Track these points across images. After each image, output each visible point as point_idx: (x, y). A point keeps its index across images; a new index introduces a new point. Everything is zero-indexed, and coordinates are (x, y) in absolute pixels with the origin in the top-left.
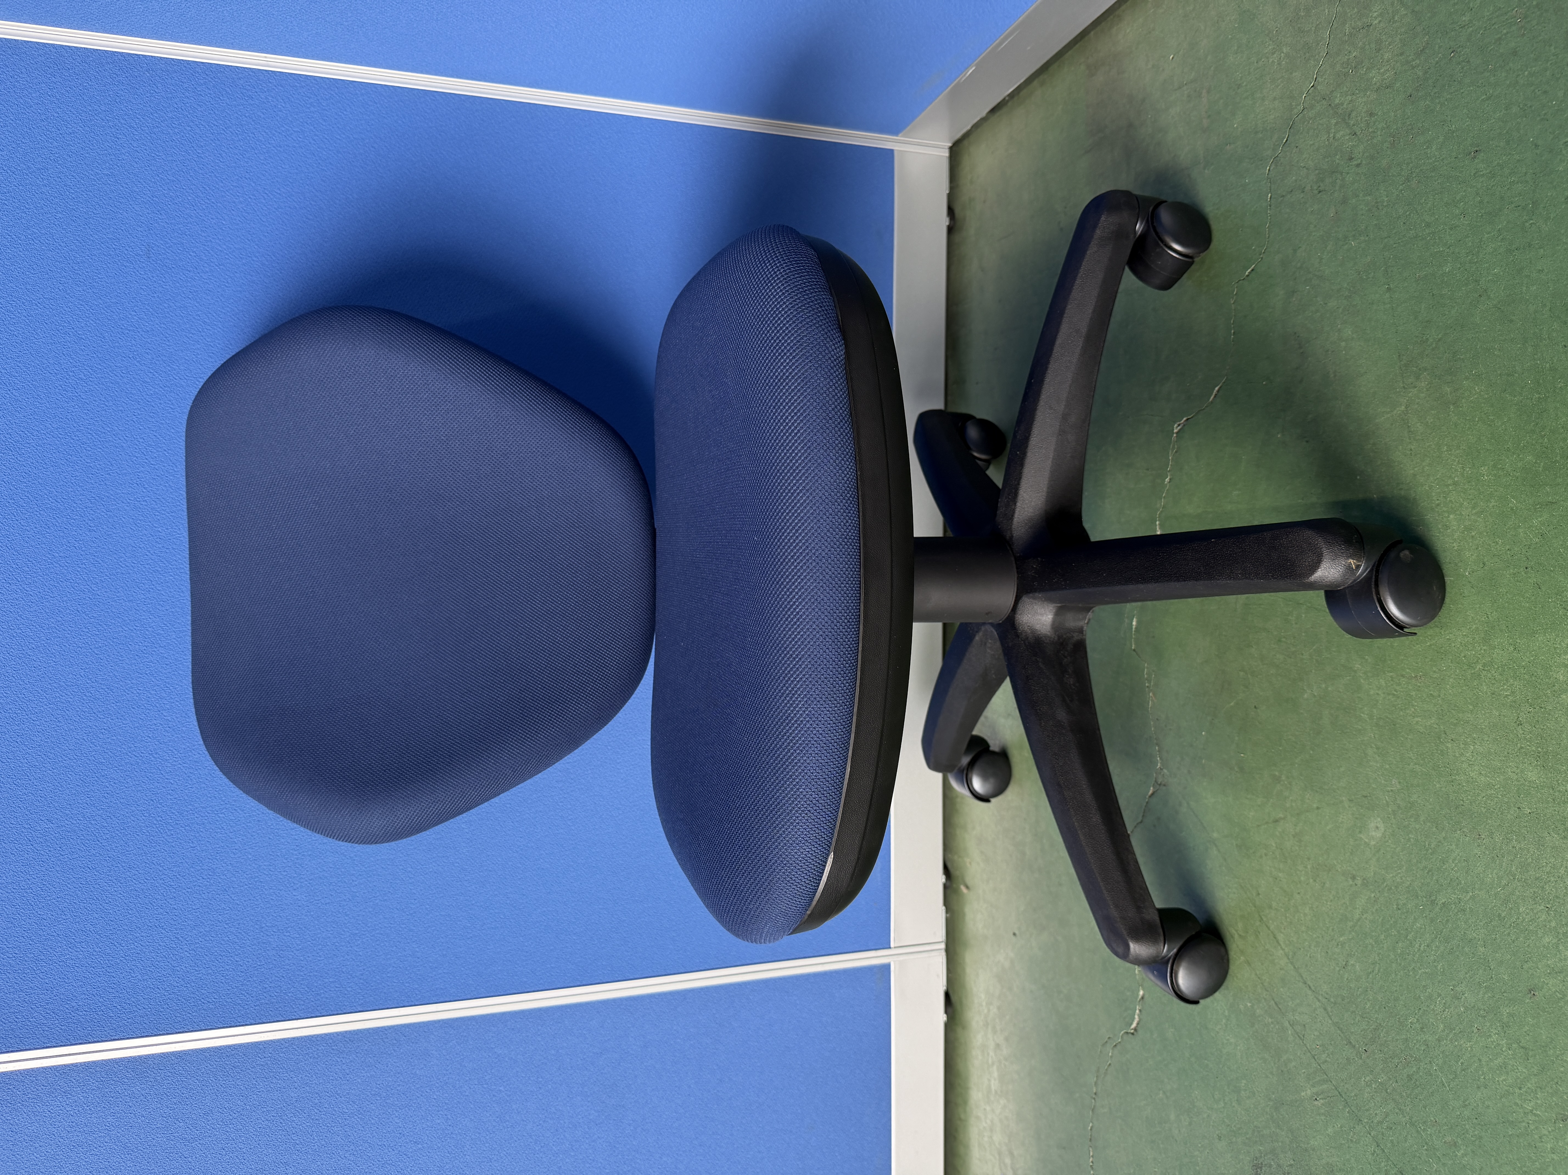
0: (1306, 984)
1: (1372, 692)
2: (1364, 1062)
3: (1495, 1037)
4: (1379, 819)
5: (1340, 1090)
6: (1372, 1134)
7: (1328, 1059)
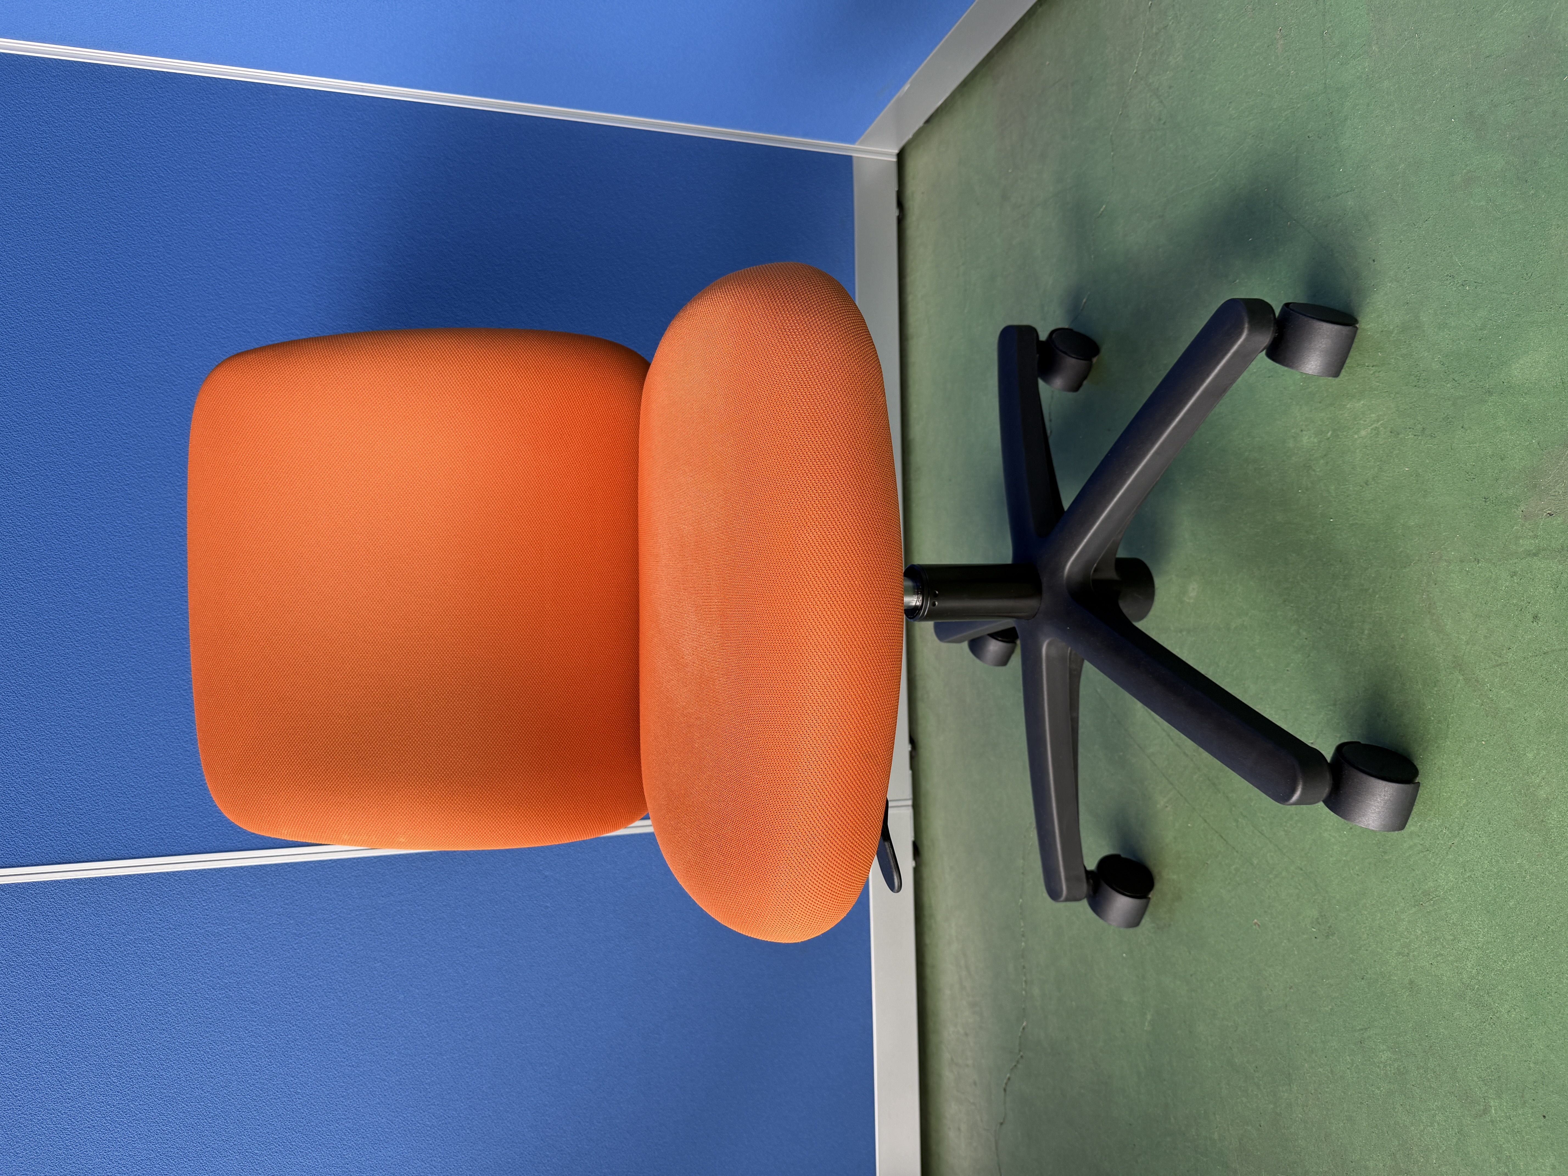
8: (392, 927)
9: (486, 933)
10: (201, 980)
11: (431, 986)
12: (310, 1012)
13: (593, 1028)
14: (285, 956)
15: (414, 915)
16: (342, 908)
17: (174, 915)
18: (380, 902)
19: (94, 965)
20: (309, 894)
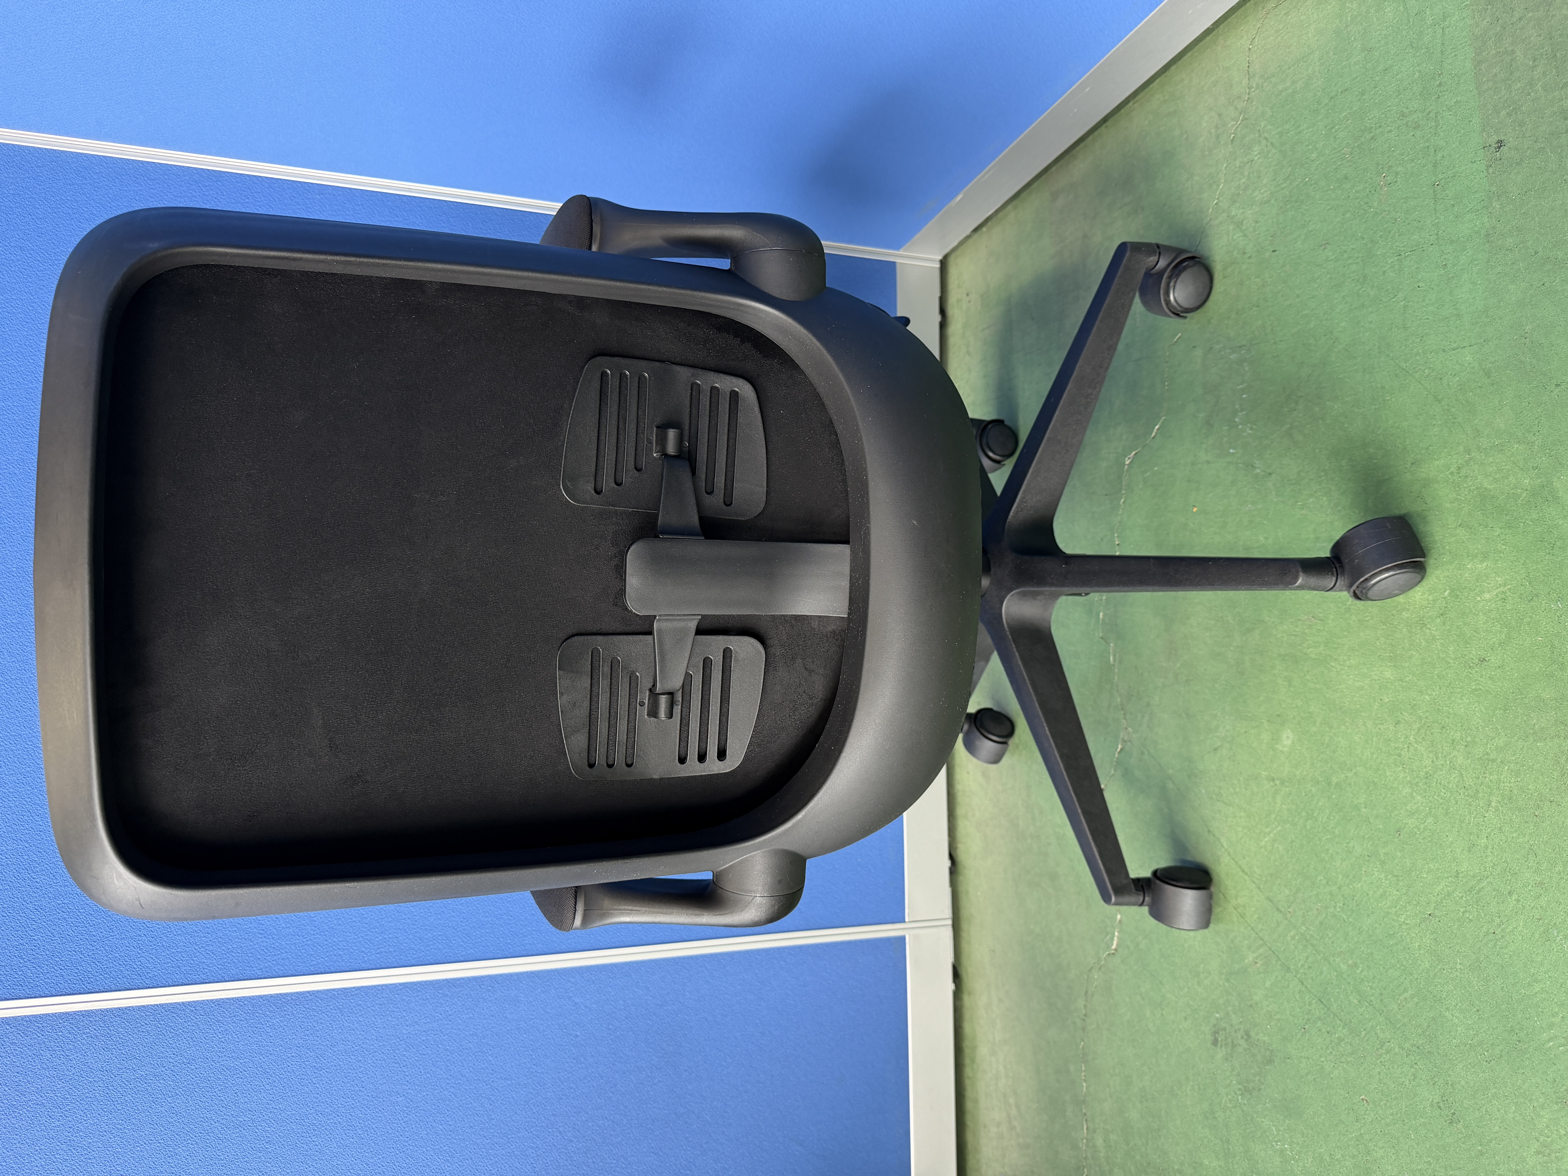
0: (1243, 871)
1: (1279, 636)
2: (1289, 921)
3: (1376, 874)
4: (1289, 730)
5: (1273, 949)
6: (1298, 977)
7: (1263, 927)
8: (417, 1058)
9: (513, 1064)
10: (214, 1118)
11: (455, 1121)
12: (327, 1151)
13: (623, 1165)
14: (303, 1091)
15: (440, 1046)
16: (365, 1038)
17: (188, 1048)
18: (404, 1031)
19: (102, 1103)
20: (330, 1024)
